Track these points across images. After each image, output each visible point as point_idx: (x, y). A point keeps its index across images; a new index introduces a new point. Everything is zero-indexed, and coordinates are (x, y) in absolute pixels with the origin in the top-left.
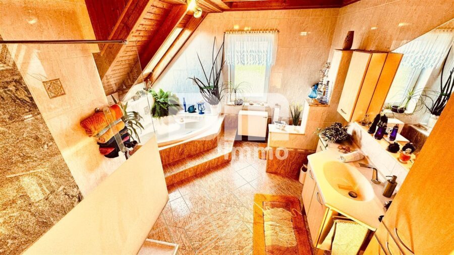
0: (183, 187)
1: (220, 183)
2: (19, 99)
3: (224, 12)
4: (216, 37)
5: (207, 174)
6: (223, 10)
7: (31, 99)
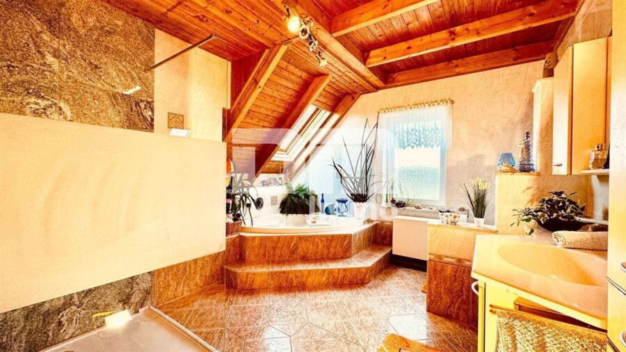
0: (278, 295)
1: (335, 305)
2: (143, 116)
3: (379, 91)
4: (369, 120)
5: (322, 289)
6: (377, 89)
7: (152, 120)
